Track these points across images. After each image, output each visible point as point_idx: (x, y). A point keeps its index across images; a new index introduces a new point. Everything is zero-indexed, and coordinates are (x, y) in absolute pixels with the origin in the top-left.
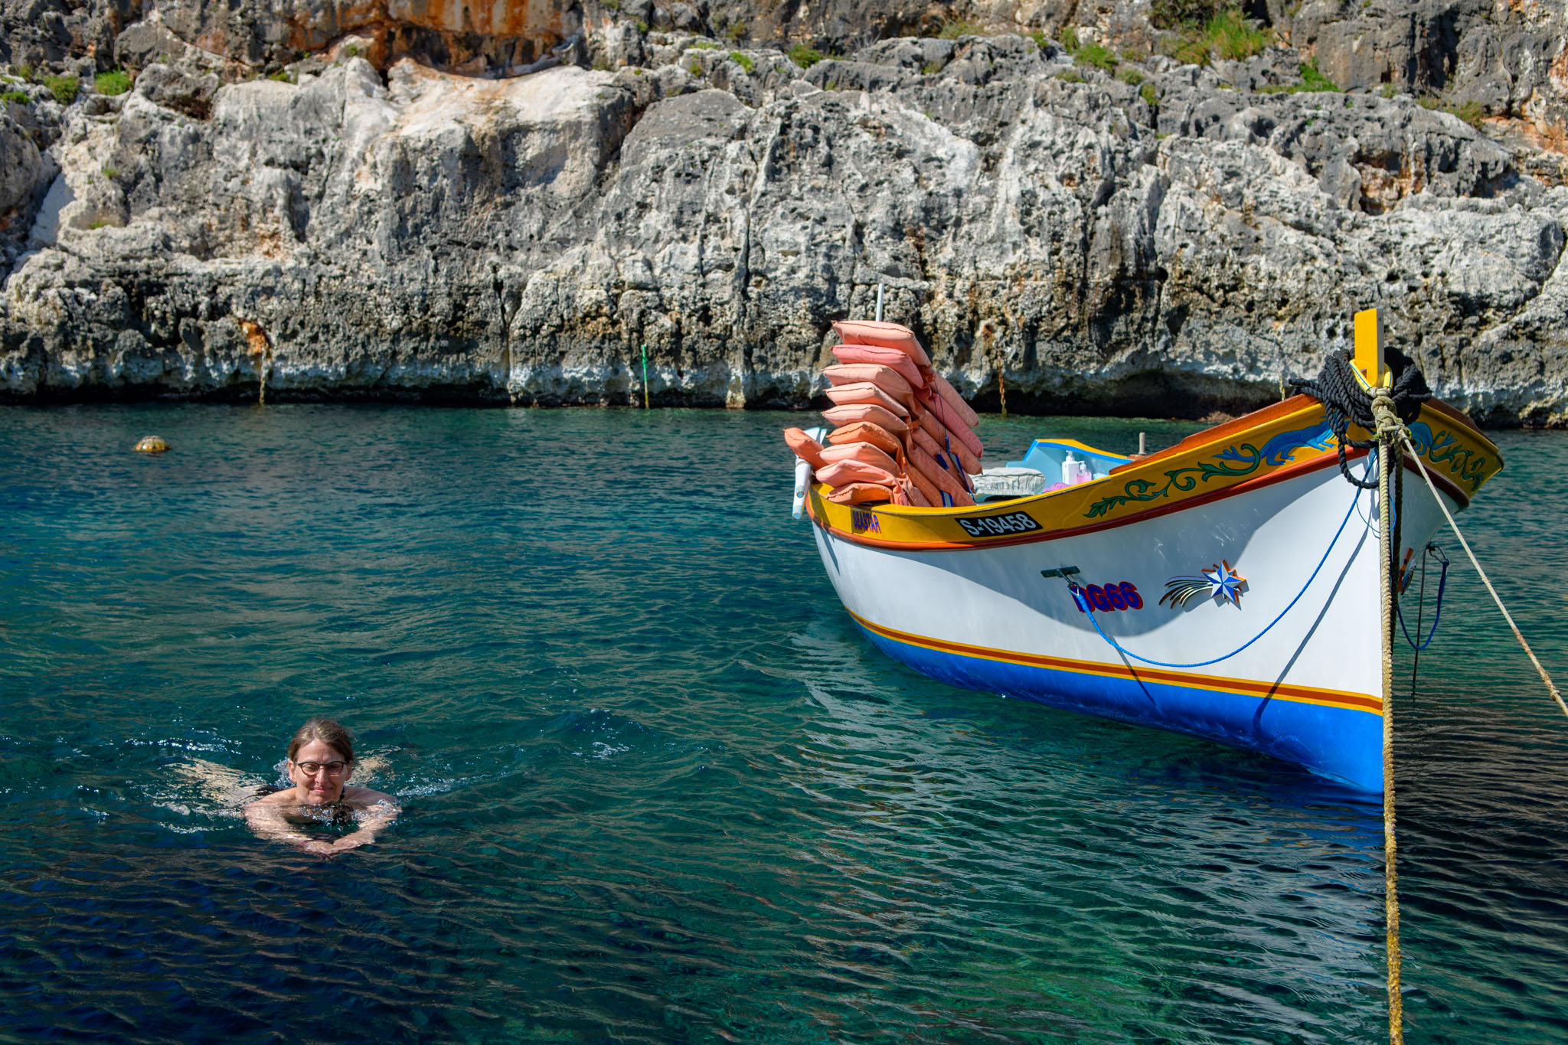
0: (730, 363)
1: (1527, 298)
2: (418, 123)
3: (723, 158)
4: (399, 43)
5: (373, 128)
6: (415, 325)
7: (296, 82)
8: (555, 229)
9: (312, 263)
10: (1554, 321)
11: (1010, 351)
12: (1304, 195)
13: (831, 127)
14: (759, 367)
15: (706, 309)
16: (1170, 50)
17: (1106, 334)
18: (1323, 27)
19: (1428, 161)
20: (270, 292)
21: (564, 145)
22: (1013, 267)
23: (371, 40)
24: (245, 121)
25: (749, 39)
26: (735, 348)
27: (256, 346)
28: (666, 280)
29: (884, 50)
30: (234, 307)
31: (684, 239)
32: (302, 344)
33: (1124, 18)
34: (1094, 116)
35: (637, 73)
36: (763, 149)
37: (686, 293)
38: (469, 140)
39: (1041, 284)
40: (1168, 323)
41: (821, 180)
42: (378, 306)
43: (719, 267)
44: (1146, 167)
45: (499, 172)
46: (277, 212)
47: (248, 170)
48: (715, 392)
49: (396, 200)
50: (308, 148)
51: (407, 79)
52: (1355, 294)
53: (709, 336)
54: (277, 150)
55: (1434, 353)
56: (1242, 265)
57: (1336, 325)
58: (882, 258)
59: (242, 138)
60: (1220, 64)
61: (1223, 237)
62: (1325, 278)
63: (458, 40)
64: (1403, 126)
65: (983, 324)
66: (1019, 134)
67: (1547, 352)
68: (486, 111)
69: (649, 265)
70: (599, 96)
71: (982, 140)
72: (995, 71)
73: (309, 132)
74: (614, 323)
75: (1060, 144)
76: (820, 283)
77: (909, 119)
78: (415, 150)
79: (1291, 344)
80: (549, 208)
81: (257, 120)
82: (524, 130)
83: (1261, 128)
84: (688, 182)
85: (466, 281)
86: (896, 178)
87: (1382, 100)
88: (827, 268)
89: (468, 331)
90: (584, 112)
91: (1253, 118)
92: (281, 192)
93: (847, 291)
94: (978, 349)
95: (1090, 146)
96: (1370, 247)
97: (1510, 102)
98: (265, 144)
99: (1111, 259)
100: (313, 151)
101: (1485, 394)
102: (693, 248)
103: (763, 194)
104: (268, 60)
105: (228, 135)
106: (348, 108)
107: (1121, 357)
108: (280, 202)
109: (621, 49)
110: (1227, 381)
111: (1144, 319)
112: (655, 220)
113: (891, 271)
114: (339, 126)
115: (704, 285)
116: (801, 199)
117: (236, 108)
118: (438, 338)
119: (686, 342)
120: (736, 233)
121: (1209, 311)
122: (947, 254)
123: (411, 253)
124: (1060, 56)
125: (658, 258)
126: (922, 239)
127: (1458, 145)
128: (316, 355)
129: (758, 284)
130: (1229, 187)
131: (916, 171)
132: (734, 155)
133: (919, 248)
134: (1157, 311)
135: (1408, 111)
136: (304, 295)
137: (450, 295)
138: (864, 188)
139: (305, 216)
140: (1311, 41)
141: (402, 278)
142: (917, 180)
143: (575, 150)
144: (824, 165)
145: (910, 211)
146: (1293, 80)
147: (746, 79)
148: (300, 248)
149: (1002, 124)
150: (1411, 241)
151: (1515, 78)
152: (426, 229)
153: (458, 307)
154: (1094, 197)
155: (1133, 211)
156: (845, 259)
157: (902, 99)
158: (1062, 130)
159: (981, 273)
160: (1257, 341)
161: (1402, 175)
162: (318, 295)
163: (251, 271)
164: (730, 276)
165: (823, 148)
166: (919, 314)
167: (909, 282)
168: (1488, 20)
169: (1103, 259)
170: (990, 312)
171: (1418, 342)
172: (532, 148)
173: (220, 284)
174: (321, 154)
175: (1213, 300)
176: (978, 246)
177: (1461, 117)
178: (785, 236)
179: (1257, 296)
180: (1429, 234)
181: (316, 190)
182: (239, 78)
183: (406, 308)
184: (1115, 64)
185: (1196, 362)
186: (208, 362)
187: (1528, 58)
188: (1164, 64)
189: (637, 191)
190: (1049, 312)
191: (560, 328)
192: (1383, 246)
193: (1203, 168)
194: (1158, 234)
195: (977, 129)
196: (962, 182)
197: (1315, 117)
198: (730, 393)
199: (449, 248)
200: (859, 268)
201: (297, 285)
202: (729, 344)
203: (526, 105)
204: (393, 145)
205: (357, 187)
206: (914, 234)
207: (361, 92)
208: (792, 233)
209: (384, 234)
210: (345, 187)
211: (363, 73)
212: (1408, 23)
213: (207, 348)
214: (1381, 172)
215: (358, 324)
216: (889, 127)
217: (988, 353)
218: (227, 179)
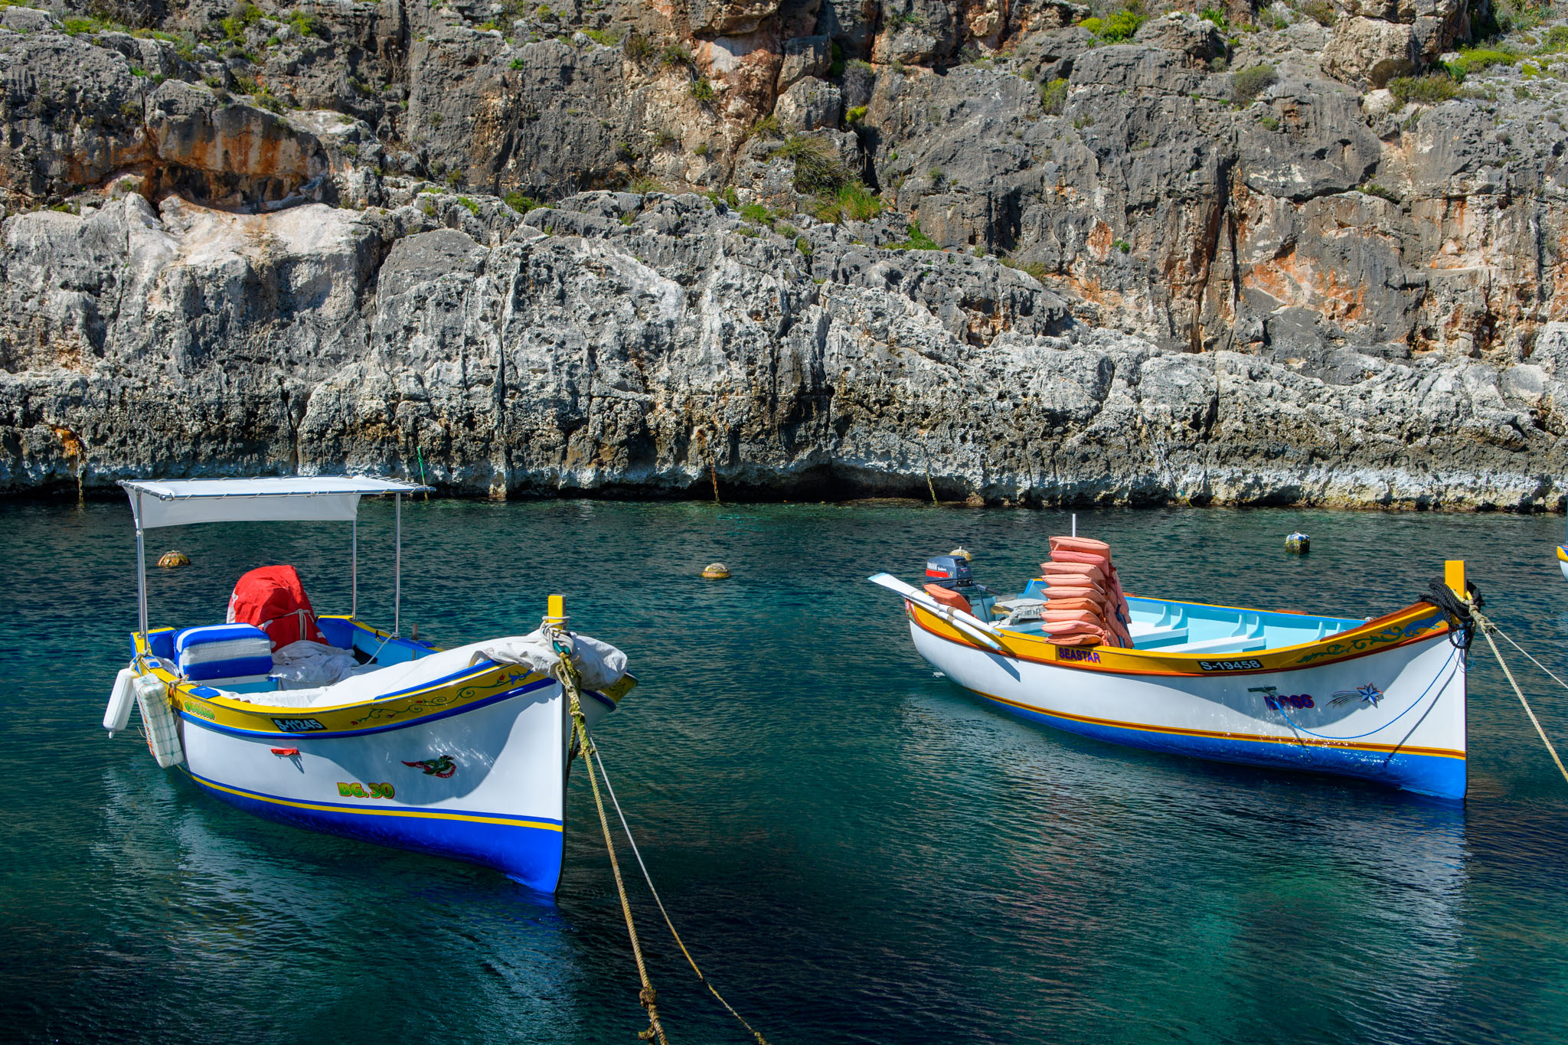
0: (492, 462)
1: (1094, 413)
2: (201, 253)
3: (474, 291)
4: (166, 180)
5: (159, 256)
6: (213, 430)
7: (78, 213)
8: (327, 346)
9: (114, 376)
10: (1113, 431)
11: (719, 450)
12: (933, 332)
13: (561, 266)
14: (518, 465)
15: (471, 416)
16: (812, 210)
17: (791, 436)
18: (922, 198)
19: (1012, 306)
20: (78, 402)
21: (328, 274)
22: (719, 384)
23: (142, 178)
24: (37, 248)
25: (466, 184)
26: (497, 449)
27: (71, 449)
28: (435, 393)
29: (586, 200)
30: (45, 415)
31: (448, 358)
32: (112, 448)
33: (774, 183)
34: (771, 265)
35: (383, 213)
36: (507, 283)
37: (454, 403)
38: (250, 270)
39: (741, 398)
40: (835, 428)
41: (557, 311)
42: (179, 413)
43: (480, 382)
44: (812, 307)
45: (275, 297)
46: (76, 329)
47: (43, 291)
48: (478, 485)
49: (188, 321)
50: (100, 274)
51: (176, 211)
52: (977, 409)
53: (474, 439)
54: (71, 275)
55: (1037, 455)
56: (893, 385)
57: (966, 433)
58: (613, 375)
59: (35, 263)
60: (850, 223)
61: (875, 363)
62: (955, 397)
63: (218, 179)
64: (994, 280)
65: (696, 429)
66: (714, 278)
67: (1110, 453)
68: (259, 244)
69: (420, 380)
70: (354, 232)
71: (683, 281)
72: (683, 224)
73: (98, 259)
74: (392, 429)
75: (747, 287)
76: (565, 395)
77: (623, 262)
78: (202, 278)
79: (933, 446)
80: (319, 327)
81: (49, 247)
82: (293, 261)
83: (893, 278)
84: (448, 311)
85: (257, 392)
86: (619, 310)
87: (975, 259)
88: (570, 384)
89: (260, 435)
90: (344, 246)
91: (886, 270)
92: (80, 312)
93: (587, 402)
94: (693, 450)
95: (772, 290)
96: (984, 374)
97: (1061, 263)
98: (58, 269)
99: (794, 379)
100: (105, 276)
101: (1072, 485)
102: (456, 366)
103: (512, 322)
104: (49, 192)
105: (21, 259)
106: (133, 239)
107: (804, 455)
108: (79, 321)
109: (363, 190)
110: (882, 473)
111: (819, 426)
112: (421, 342)
113: (621, 386)
114: (125, 254)
115: (468, 397)
116: (543, 326)
117: (28, 235)
118: (234, 441)
119: (456, 444)
120: (492, 353)
121: (869, 421)
122: (664, 373)
123: (203, 367)
124: (730, 212)
125: (427, 374)
126: (642, 360)
127: (1031, 295)
128: (125, 458)
129: (512, 396)
130: (877, 324)
131: (634, 305)
132: (484, 288)
133: (641, 367)
134: (828, 419)
135: (995, 268)
136: (109, 404)
137: (243, 404)
138: (592, 318)
139: (103, 333)
140: (914, 208)
141: (199, 389)
142: (636, 313)
143: (337, 279)
144: (557, 298)
145: (633, 338)
146: (904, 238)
147: (475, 220)
148: (100, 363)
149: (699, 269)
150: (1010, 369)
151: (1063, 245)
152: (215, 346)
153: (251, 414)
154: (777, 330)
155: (808, 341)
156: (583, 376)
157: (614, 244)
158: (748, 276)
159: (694, 389)
160: (908, 444)
161: (995, 317)
162: (123, 403)
163: (60, 383)
164: (490, 390)
165: (557, 285)
166: (644, 421)
167: (635, 395)
168: (1041, 200)
169: (787, 379)
170: (702, 420)
171: (1024, 447)
172: (302, 276)
173: (31, 394)
174: (111, 279)
175: (872, 412)
176: (689, 367)
177: (1031, 273)
178: (534, 357)
179: (906, 410)
180: (1023, 364)
181: (111, 310)
182: (23, 208)
183: (204, 416)
184: (773, 220)
185: (858, 459)
186: (26, 464)
187: (1072, 231)
188: (807, 220)
189: (404, 315)
190: (748, 420)
191: (342, 432)
192: (992, 372)
193: (856, 308)
194: (826, 360)
195: (679, 272)
196: (674, 316)
197: (930, 270)
198: (492, 486)
199: (237, 363)
200: (595, 384)
201: (103, 395)
202: (492, 445)
203: (290, 239)
204: (184, 274)
205: (150, 309)
206: (636, 356)
207: (142, 224)
208: (538, 354)
209: (180, 351)
210: (140, 309)
211: (141, 207)
212: (985, 199)
213: (25, 451)
214: (980, 314)
215: (162, 429)
216: (609, 268)
217: (701, 452)
218: (25, 299)
